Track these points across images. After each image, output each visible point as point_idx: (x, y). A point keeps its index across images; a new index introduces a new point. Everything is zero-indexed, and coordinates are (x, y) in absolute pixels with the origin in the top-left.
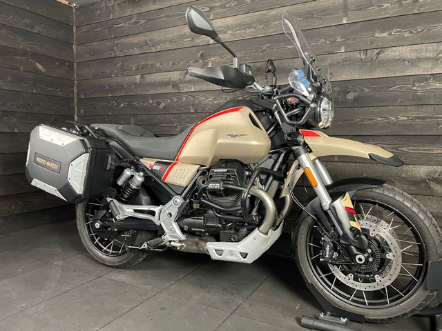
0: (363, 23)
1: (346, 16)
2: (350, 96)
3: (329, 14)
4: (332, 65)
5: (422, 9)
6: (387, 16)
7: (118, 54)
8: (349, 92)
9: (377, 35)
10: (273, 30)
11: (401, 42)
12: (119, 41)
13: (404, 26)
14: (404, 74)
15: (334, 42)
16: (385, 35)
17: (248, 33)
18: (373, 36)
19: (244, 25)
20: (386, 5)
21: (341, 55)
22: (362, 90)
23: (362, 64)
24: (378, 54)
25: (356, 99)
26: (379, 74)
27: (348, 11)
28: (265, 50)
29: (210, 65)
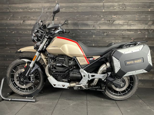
0: (109, 12)
1: (104, 9)
2: (105, 34)
3: (99, 8)
4: (100, 24)
5: (125, 10)
6: (116, 11)
8: (105, 33)
9: (113, 16)
10: (81, 10)
11: (119, 19)
12: (11, 5)
13: (120, 15)
14: (120, 29)
15: (101, 17)
16: (115, 16)
17: (71, 10)
18: (112, 16)
19: (69, 7)
20: (115, 8)
21: (102, 21)
22: (109, 33)
23: (109, 25)
24: (113, 22)
25: (107, 35)
26: (113, 28)
27: (104, 8)
28: (78, 17)
29: (56, 20)
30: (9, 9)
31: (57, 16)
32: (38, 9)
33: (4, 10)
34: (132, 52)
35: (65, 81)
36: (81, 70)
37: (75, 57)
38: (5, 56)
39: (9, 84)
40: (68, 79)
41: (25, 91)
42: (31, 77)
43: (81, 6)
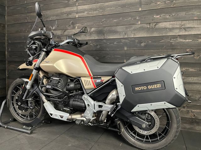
0: (148, 11)
1: (141, 7)
2: (143, 44)
3: (133, 6)
4: (135, 30)
5: (175, 5)
6: (159, 8)
7: (29, 21)
8: (142, 42)
9: (155, 16)
10: (107, 12)
11: (165, 20)
12: (30, 15)
13: (167, 13)
14: (166, 35)
15: (136, 19)
16: (158, 16)
17: (95, 13)
18: (153, 17)
19: (93, 9)
20: (159, 3)
21: (139, 25)
22: (148, 42)
23: (148, 30)
24: (155, 25)
25: (145, 46)
26: (156, 34)
27: (141, 5)
28: (103, 22)
29: (76, 28)
30: (27, 19)
31: (78, 23)
32: (57, 16)
33: (22, 21)
34: (144, 70)
35: (67, 110)
36: (84, 96)
37: (80, 77)
38: (23, 74)
39: (10, 108)
40: (71, 108)
41: (25, 118)
42: (29, 101)
43: (108, 7)
